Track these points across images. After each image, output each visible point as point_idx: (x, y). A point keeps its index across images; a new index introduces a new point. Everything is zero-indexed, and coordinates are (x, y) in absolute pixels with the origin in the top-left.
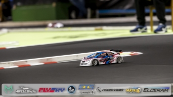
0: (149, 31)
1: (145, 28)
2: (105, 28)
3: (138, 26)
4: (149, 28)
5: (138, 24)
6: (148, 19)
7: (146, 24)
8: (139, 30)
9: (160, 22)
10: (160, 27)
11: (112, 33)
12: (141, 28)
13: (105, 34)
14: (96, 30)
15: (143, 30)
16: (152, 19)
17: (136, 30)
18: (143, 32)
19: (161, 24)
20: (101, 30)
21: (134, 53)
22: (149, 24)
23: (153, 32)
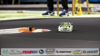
0: (56, 15)
1: (53, 12)
2: (24, 11)
3: (48, 11)
4: (56, 12)
5: (48, 9)
6: (55, 6)
7: (54, 10)
8: (49, 13)
9: (64, 9)
10: (64, 12)
11: (30, 15)
12: (50, 13)
13: (25, 16)
14: (18, 12)
15: (52, 14)
16: (58, 6)
17: (47, 14)
18: (51, 15)
19: (64, 10)
20: (22, 12)
21: (45, 30)
22: (56, 9)
23: (59, 16)
